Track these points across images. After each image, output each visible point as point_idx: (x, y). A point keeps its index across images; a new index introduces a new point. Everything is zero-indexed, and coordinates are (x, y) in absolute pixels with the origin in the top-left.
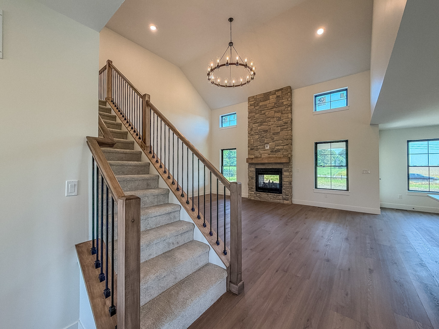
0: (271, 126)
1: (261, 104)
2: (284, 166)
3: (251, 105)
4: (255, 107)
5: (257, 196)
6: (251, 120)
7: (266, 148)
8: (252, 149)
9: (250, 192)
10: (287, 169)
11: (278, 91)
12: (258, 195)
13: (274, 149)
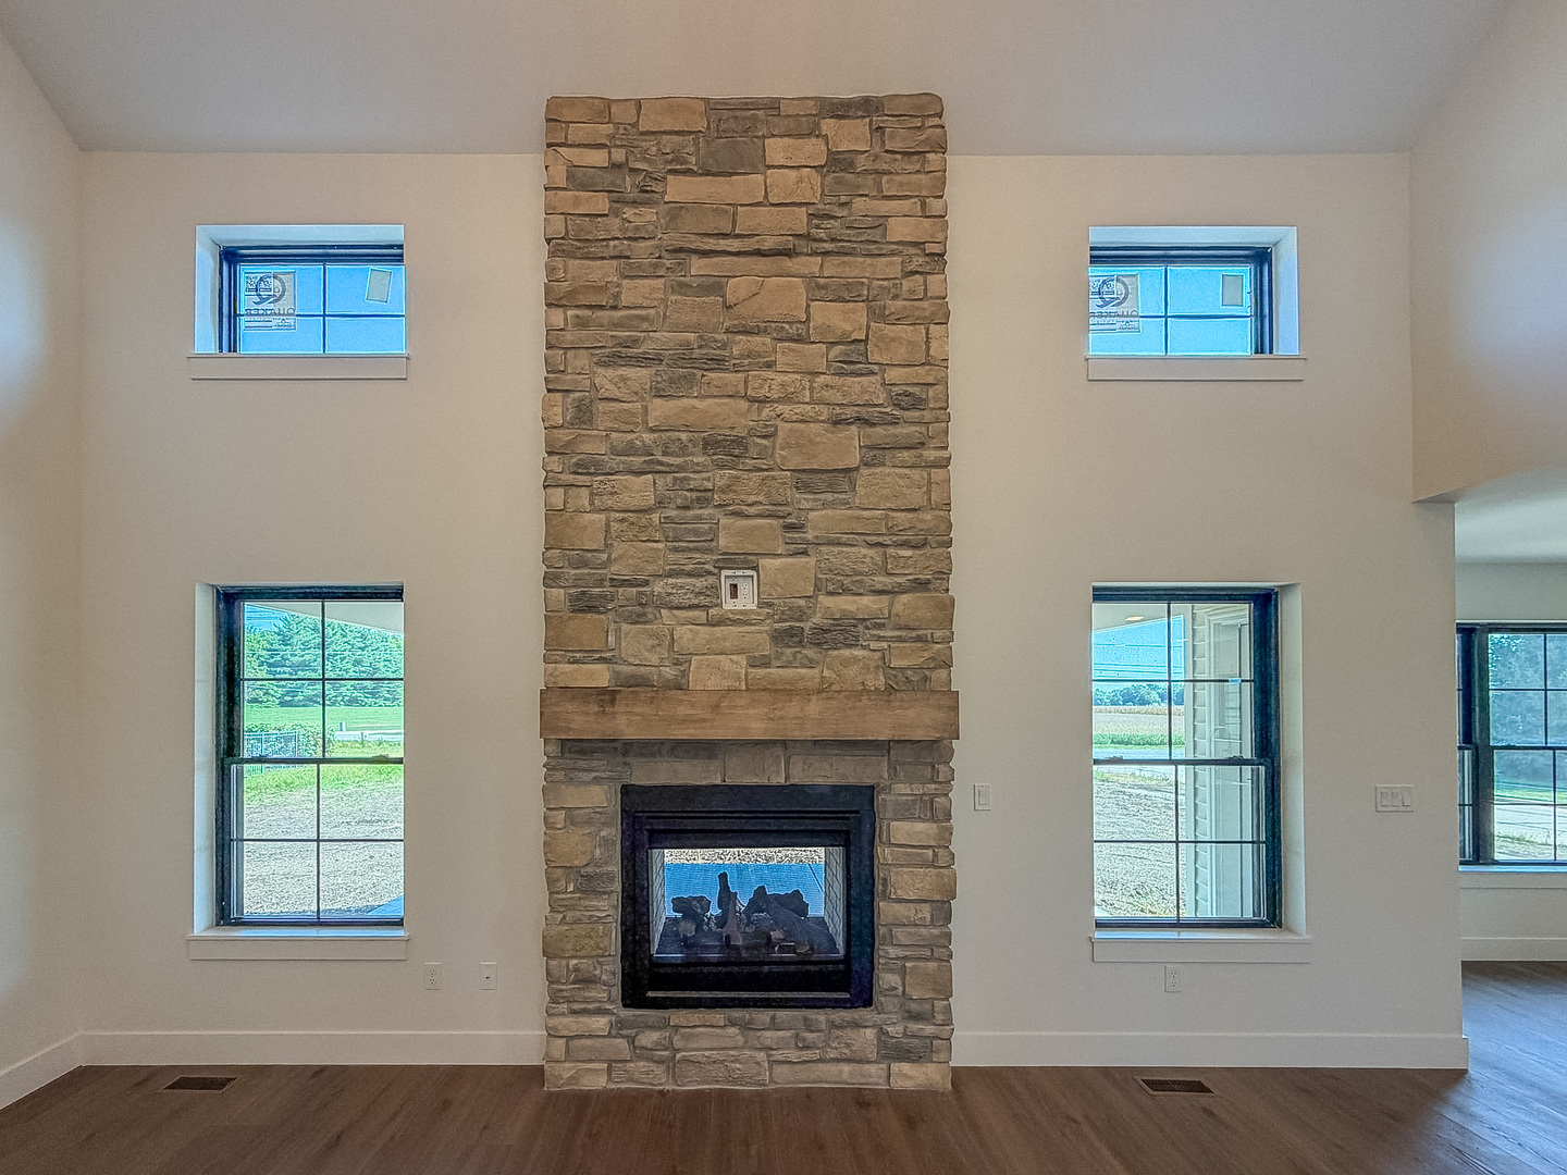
0: (780, 408)
1: (678, 189)
2: (893, 769)
3: (578, 179)
4: (619, 201)
5: (640, 1053)
6: (582, 324)
7: (729, 605)
8: (585, 605)
9: (570, 1024)
10: (918, 789)
11: (840, 110)
12: (649, 1038)
13: (801, 615)
